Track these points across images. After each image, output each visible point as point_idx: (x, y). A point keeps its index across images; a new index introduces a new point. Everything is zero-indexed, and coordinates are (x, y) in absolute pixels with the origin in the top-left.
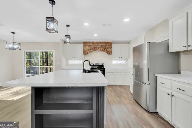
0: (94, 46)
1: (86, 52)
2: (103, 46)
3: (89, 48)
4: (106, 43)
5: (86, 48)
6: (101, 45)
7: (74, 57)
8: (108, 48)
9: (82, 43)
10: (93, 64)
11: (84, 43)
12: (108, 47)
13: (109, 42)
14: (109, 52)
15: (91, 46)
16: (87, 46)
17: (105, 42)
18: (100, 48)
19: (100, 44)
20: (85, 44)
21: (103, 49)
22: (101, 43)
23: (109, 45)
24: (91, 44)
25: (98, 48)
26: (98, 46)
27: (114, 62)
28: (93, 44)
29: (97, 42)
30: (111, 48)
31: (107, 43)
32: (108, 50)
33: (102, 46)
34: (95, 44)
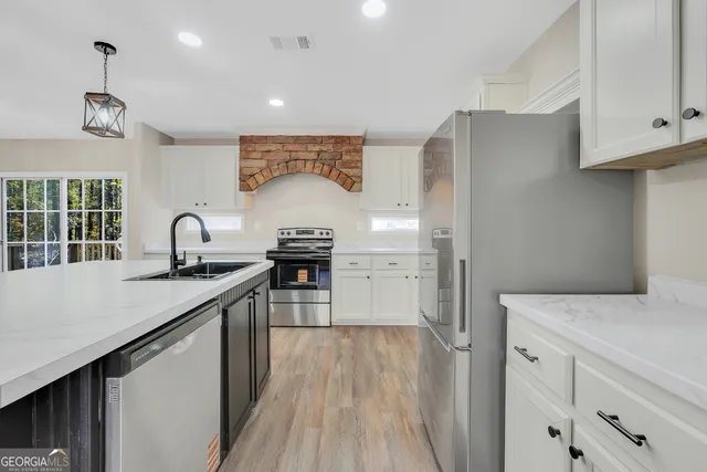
0: (287, 157)
1: (251, 182)
2: (326, 156)
3: (263, 163)
4: (336, 143)
5: (249, 163)
6: (317, 148)
7: (201, 204)
8: (346, 165)
9: (235, 145)
10: (286, 231)
11: (243, 140)
12: (345, 157)
13: (349, 138)
14: (351, 183)
15: (271, 156)
16: (254, 155)
17: (333, 137)
18: (309, 165)
19: (311, 147)
20: (244, 146)
21: (326, 168)
22: (313, 140)
23: (348, 152)
24: (273, 147)
25: (300, 163)
26: (302, 155)
27: (379, 225)
28: (279, 146)
29: (297, 139)
30: (358, 164)
31: (339, 140)
32: (344, 170)
33: (319, 153)
34: (291, 148)
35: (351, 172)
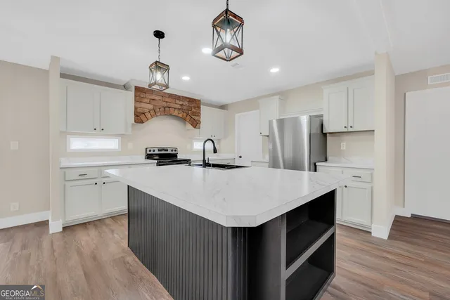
0: (165, 104)
1: (142, 117)
2: (185, 107)
3: (151, 107)
4: (189, 101)
5: (143, 105)
6: (181, 103)
7: (99, 129)
8: (194, 114)
10: (152, 149)
11: (137, 89)
12: (193, 110)
13: (195, 100)
14: (195, 124)
15: (155, 103)
16: (146, 100)
17: (188, 98)
18: (176, 112)
19: (177, 102)
20: (138, 93)
21: (185, 114)
22: (179, 98)
23: (195, 107)
24: (157, 98)
25: (172, 110)
26: (172, 105)
28: (160, 98)
29: (170, 96)
30: (198, 114)
31: (191, 100)
32: (193, 117)
33: (182, 105)
34: (167, 100)
35: (196, 118)
